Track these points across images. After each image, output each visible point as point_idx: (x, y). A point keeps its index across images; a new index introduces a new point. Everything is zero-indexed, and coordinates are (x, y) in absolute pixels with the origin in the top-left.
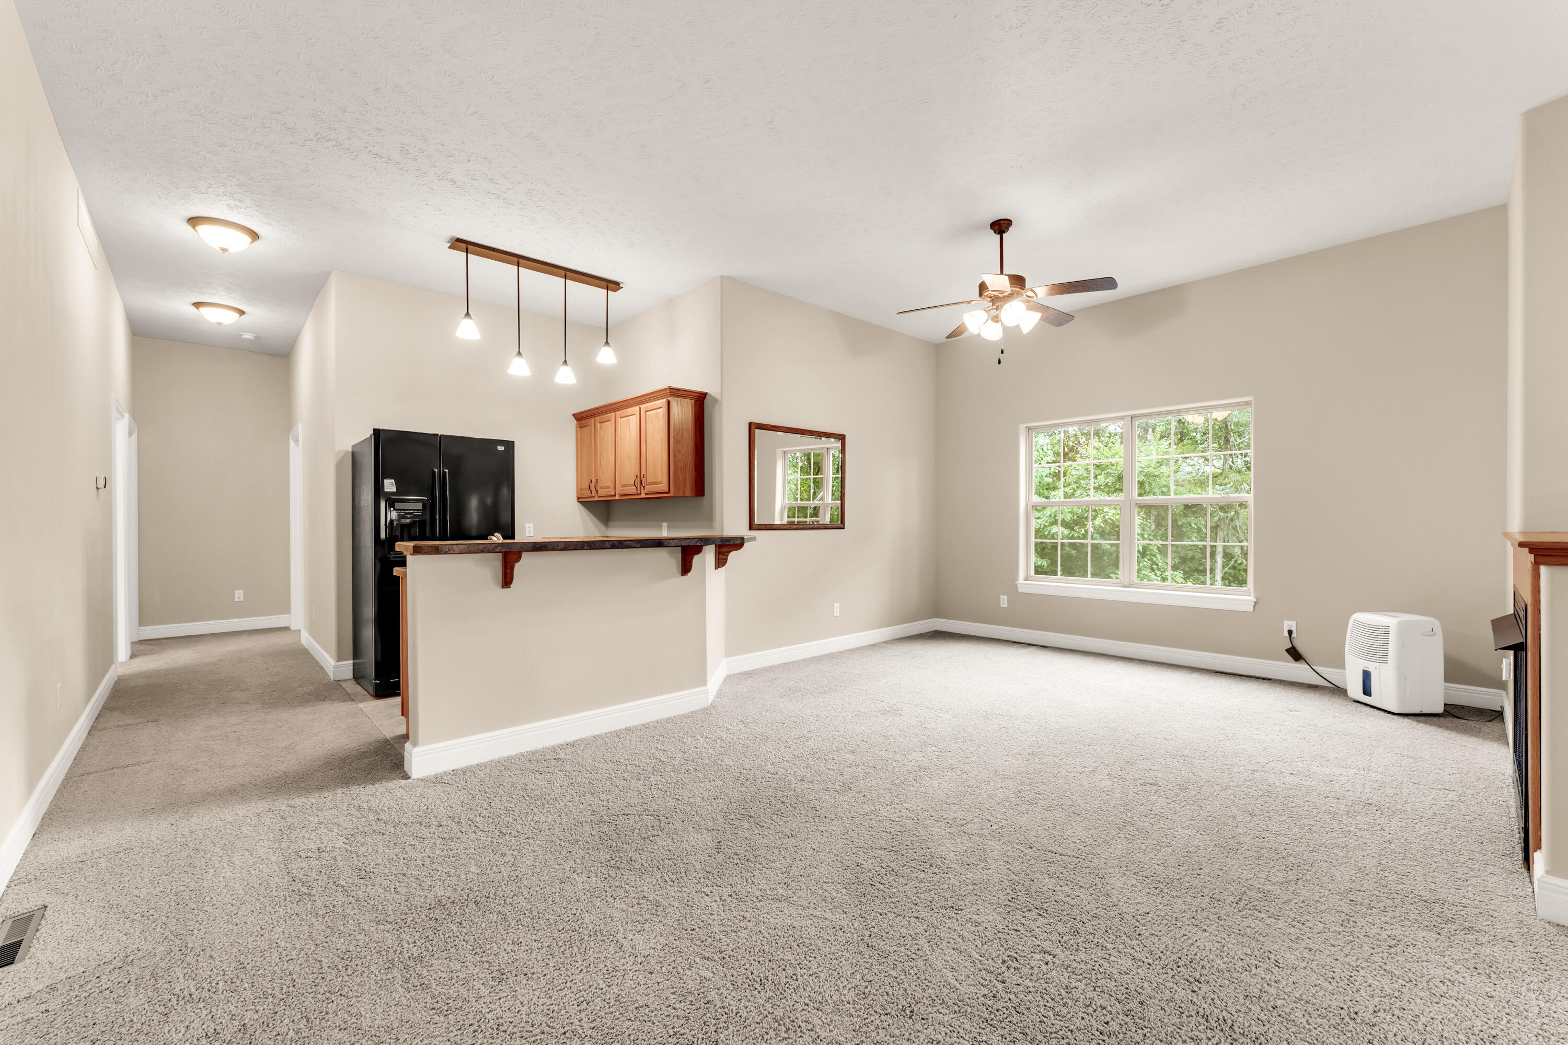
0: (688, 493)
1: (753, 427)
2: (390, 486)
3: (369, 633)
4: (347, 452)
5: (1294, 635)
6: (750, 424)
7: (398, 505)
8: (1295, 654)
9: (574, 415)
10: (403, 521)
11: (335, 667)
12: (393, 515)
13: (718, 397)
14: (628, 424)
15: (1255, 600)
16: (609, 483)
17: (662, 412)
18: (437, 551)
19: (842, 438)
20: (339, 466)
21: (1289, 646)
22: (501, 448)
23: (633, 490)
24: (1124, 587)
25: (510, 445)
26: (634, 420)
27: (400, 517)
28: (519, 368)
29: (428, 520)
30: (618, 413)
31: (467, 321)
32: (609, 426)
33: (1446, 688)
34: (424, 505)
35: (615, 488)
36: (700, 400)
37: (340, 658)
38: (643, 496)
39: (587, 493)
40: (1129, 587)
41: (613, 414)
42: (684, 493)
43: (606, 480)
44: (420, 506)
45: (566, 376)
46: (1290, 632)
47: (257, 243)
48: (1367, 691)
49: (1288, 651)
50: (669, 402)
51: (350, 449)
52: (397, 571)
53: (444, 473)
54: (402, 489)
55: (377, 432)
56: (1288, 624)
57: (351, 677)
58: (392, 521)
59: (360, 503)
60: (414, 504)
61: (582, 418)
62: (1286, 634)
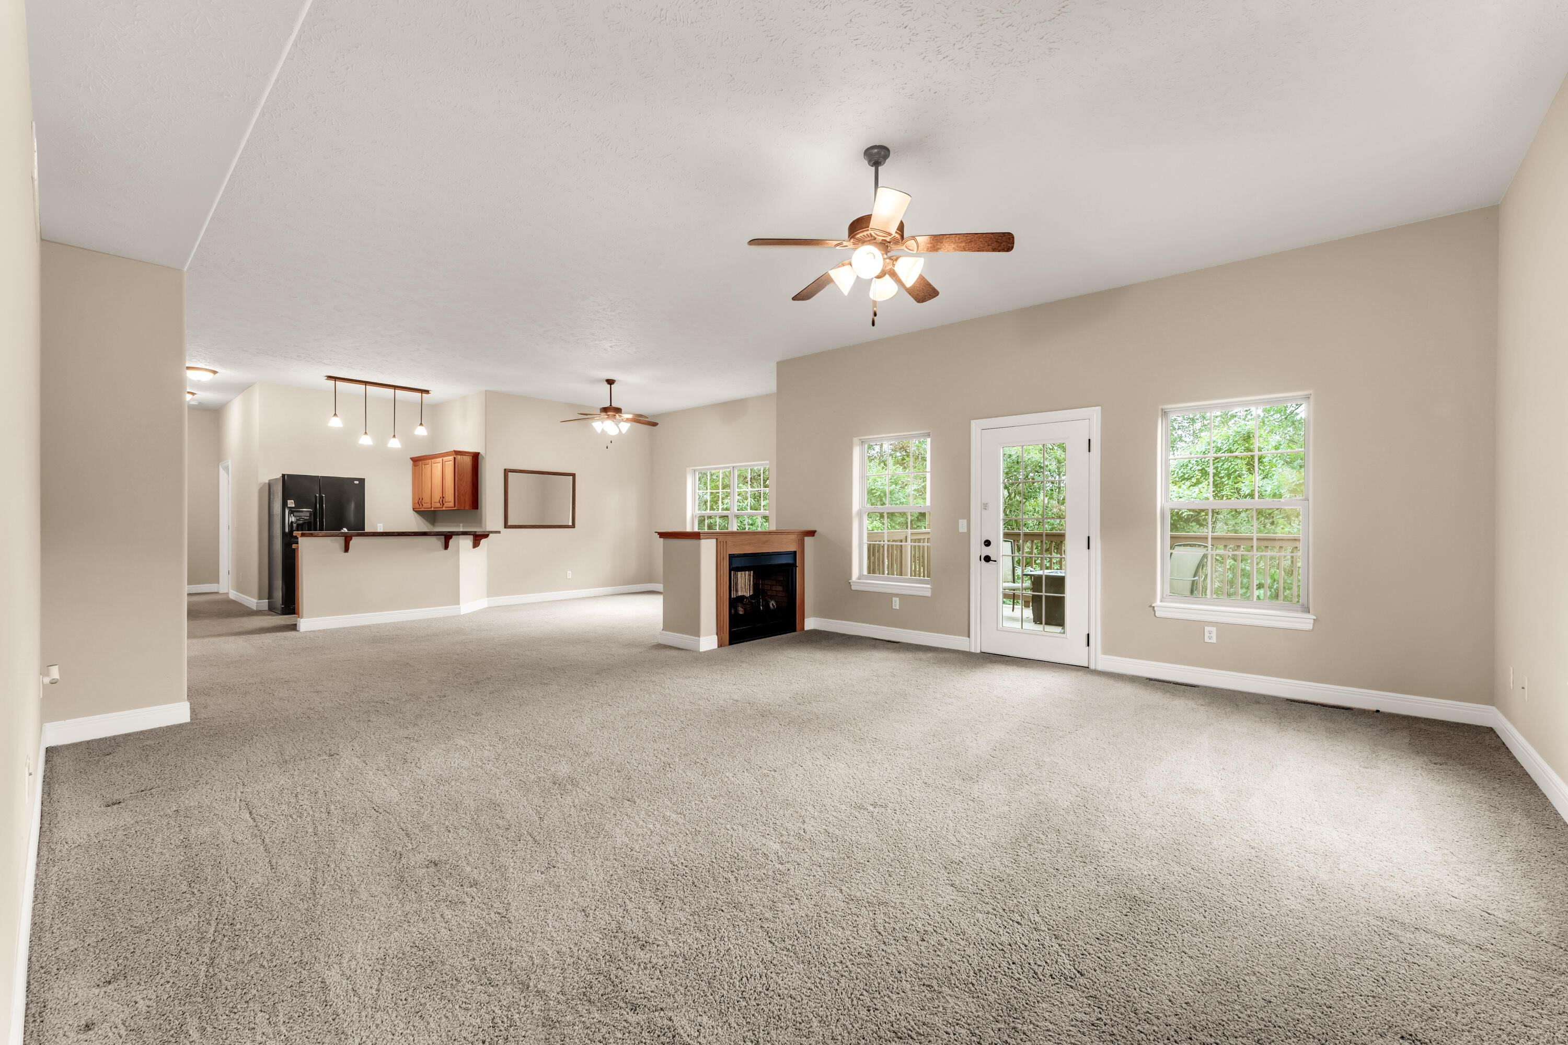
0: (467, 507)
1: (506, 472)
2: (291, 503)
3: (279, 583)
4: (265, 484)
6: (505, 470)
7: (295, 514)
9: (411, 458)
10: (298, 522)
11: (257, 603)
12: (293, 519)
13: (484, 455)
14: (437, 466)
16: (429, 501)
17: (452, 463)
18: (311, 535)
19: (573, 475)
20: (261, 491)
22: (356, 482)
23: (438, 505)
25: (362, 481)
26: (440, 465)
27: (298, 520)
28: (366, 441)
29: (312, 523)
30: (433, 460)
31: (335, 418)
32: (428, 467)
34: (310, 514)
35: (431, 503)
36: (476, 457)
37: (260, 598)
38: (444, 509)
39: (417, 506)
41: (430, 461)
42: (464, 507)
43: (427, 498)
44: (308, 514)
45: (394, 444)
47: (217, 375)
50: (455, 458)
51: (267, 482)
52: (294, 546)
53: (322, 497)
54: (299, 505)
55: (283, 476)
57: (267, 609)
58: (292, 522)
59: (273, 512)
60: (306, 512)
61: (416, 461)
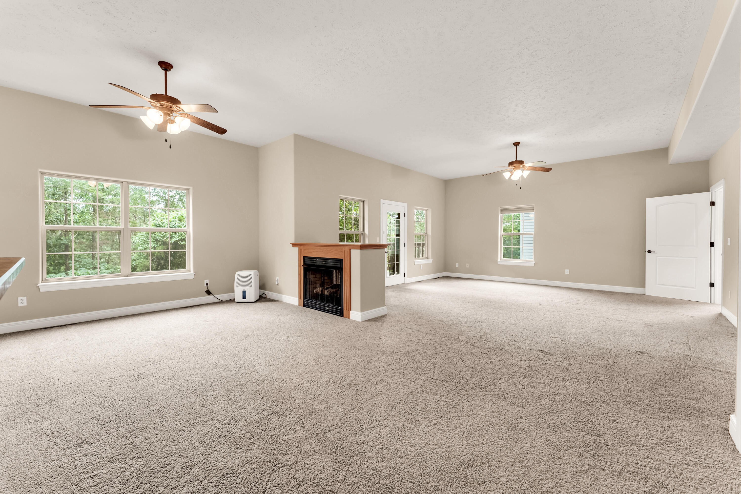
5: (208, 285)
8: (208, 293)
15: (195, 273)
21: (206, 289)
24: (125, 277)
33: (260, 291)
40: (128, 276)
46: (207, 284)
48: (244, 297)
49: (206, 292)
56: (206, 281)
62: (205, 285)
